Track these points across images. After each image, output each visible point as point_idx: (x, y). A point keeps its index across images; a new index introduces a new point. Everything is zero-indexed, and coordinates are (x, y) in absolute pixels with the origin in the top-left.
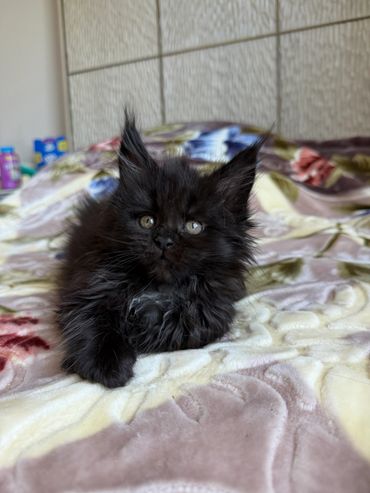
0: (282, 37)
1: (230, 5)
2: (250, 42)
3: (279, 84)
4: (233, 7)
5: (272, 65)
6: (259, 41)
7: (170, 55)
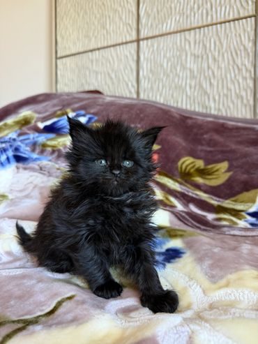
2: (227, 24)
7: (147, 39)
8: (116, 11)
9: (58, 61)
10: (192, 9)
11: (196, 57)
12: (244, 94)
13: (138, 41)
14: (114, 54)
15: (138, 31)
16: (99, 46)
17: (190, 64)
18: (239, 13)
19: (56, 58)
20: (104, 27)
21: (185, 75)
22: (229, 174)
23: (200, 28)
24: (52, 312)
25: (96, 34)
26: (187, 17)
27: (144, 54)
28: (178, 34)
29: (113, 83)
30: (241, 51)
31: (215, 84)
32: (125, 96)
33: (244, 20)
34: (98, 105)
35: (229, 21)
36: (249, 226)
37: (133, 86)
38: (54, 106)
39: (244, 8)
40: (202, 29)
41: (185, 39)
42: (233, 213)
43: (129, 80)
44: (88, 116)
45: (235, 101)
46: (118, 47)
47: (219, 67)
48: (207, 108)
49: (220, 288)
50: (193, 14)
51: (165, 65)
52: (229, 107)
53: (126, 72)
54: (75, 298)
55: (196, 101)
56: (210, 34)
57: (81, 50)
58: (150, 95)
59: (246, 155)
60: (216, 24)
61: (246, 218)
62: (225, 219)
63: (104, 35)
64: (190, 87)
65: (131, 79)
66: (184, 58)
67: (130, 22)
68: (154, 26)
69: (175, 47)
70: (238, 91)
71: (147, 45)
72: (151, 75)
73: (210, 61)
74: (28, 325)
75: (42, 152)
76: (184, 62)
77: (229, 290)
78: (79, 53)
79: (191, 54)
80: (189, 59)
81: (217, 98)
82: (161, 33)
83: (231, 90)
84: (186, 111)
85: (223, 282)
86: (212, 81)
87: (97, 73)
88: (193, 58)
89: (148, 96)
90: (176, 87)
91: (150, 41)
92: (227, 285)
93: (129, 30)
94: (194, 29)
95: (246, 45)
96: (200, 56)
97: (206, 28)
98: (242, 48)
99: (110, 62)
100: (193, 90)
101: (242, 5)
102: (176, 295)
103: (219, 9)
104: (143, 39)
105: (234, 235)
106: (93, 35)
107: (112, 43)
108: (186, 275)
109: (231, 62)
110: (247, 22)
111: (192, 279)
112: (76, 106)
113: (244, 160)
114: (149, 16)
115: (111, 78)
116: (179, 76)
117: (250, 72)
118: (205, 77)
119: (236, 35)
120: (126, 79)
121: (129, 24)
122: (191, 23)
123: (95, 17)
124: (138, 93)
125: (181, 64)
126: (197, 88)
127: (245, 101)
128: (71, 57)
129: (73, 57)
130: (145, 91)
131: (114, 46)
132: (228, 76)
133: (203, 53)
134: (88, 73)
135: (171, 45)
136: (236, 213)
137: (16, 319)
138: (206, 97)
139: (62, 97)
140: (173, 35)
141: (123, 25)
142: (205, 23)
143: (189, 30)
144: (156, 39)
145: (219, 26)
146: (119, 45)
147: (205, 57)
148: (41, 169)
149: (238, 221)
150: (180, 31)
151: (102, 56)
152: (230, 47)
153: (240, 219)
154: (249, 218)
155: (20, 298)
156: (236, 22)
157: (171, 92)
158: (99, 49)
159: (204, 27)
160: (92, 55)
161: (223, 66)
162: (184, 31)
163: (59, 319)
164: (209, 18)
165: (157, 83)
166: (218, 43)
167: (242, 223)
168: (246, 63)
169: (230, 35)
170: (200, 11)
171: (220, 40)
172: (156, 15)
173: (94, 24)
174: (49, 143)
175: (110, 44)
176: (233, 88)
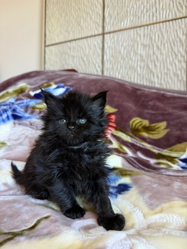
7: (110, 33)
8: (88, 13)
9: (46, 48)
10: (142, 12)
11: (145, 46)
12: (179, 73)
13: (103, 34)
14: (86, 44)
15: (103, 28)
16: (76, 38)
17: (141, 51)
18: (176, 15)
19: (45, 46)
20: (79, 24)
21: (136, 59)
22: (167, 131)
23: (148, 25)
24: (33, 227)
25: (73, 29)
26: (139, 18)
27: (107, 43)
28: (132, 30)
29: (85, 64)
30: (177, 42)
31: (158, 65)
32: (93, 73)
33: (180, 20)
34: (73, 80)
35: (169, 21)
36: (181, 169)
37: (99, 66)
38: (42, 80)
39: (180, 12)
40: (149, 26)
41: (137, 33)
42: (169, 159)
43: (96, 62)
44: (66, 88)
45: (173, 78)
46: (89, 39)
47: (161, 53)
48: (152, 83)
49: (156, 213)
50: (143, 15)
51: (122, 51)
52: (168, 82)
53: (95, 56)
54: (51, 218)
55: (145, 78)
56: (155, 30)
57: (63, 40)
58: (112, 73)
59: (179, 117)
60: (159, 23)
61: (178, 163)
62: (163, 164)
63: (79, 30)
64: (140, 68)
65: (98, 61)
66: (136, 46)
67: (98, 21)
68: (115, 24)
69: (130, 39)
70: (175, 71)
71: (110, 37)
72: (112, 59)
73: (155, 48)
74: (15, 236)
75: (32, 112)
76: (136, 49)
77: (162, 215)
78: (61, 43)
79: (141, 44)
80: (139, 48)
81: (160, 75)
82: (119, 29)
83: (170, 70)
84: (137, 85)
85: (159, 209)
86: (156, 63)
87: (73, 57)
88: (142, 47)
89: (110, 74)
90: (130, 67)
91: (111, 34)
92: (161, 212)
93: (97, 26)
94: (144, 26)
95: (181, 37)
96: (148, 45)
97: (152, 26)
98: (178, 40)
99: (83, 49)
100: (142, 69)
101: (178, 9)
102: (124, 218)
103: (161, 12)
104: (107, 33)
105: (169, 175)
106: (71, 30)
107: (85, 36)
108: (132, 203)
109: (170, 50)
110: (182, 21)
111: (136, 206)
112: (58, 80)
113: (178, 120)
114: (111, 17)
115: (84, 61)
116: (132, 60)
117: (184, 57)
118: (151, 61)
119: (173, 30)
120: (94, 62)
121: (97, 23)
122: (141, 22)
123: (73, 18)
124: (103, 72)
125: (134, 51)
126: (145, 68)
127: (180, 78)
128: (56, 46)
129: (57, 46)
130: (107, 70)
131: (86, 38)
132: (168, 60)
133: (150, 43)
134: (67, 57)
135: (127, 38)
136: (172, 159)
137: (7, 232)
138: (152, 75)
139: (48, 74)
140: (128, 30)
141: (93, 23)
142: (151, 22)
143: (140, 27)
144: (116, 33)
145: (161, 24)
146: (90, 37)
147: (151, 46)
148: (31, 124)
149: (173, 165)
150: (134, 28)
151: (78, 45)
152: (169, 39)
153: (174, 164)
154: (181, 163)
155: (11, 216)
156: (174, 21)
157: (126, 71)
158: (75, 40)
159: (151, 24)
160: (71, 44)
161: (164, 52)
162: (136, 27)
163: (38, 233)
164: (155, 18)
165: (116, 64)
166: (160, 36)
167: (175, 167)
168: (181, 51)
169: (169, 31)
170: (148, 14)
171: (162, 34)
172: (117, 16)
173: (72, 22)
174: (38, 106)
175: (83, 37)
176: (171, 68)
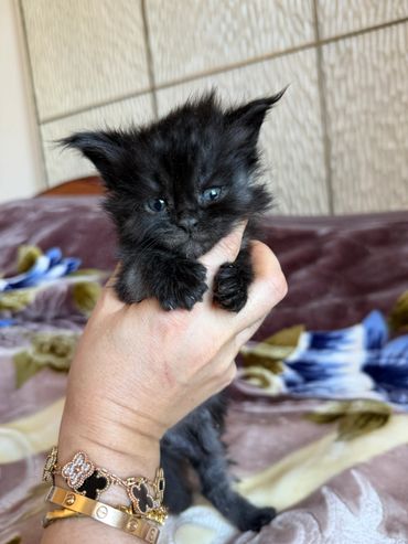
0: (325, 48)
1: (244, 9)
2: (277, 60)
3: (325, 118)
4: (248, 10)
5: (313, 91)
6: (291, 56)
9: (42, 127)
13: (153, 90)
15: (151, 75)
18: (292, 40)
19: (39, 123)
23: (239, 66)
33: (301, 53)
35: (280, 55)
36: (283, 388)
39: (300, 33)
40: (243, 69)
42: (268, 364)
60: (261, 60)
61: (282, 370)
62: (254, 377)
94: (231, 68)
104: (161, 88)
107: (118, 96)
110: (305, 55)
117: (317, 129)
127: (314, 174)
142: (245, 59)
149: (272, 377)
153: (275, 373)
154: (287, 370)
164: (251, 50)
167: (275, 382)
168: (310, 116)
176: (294, 154)
